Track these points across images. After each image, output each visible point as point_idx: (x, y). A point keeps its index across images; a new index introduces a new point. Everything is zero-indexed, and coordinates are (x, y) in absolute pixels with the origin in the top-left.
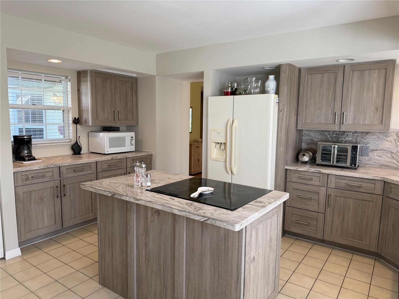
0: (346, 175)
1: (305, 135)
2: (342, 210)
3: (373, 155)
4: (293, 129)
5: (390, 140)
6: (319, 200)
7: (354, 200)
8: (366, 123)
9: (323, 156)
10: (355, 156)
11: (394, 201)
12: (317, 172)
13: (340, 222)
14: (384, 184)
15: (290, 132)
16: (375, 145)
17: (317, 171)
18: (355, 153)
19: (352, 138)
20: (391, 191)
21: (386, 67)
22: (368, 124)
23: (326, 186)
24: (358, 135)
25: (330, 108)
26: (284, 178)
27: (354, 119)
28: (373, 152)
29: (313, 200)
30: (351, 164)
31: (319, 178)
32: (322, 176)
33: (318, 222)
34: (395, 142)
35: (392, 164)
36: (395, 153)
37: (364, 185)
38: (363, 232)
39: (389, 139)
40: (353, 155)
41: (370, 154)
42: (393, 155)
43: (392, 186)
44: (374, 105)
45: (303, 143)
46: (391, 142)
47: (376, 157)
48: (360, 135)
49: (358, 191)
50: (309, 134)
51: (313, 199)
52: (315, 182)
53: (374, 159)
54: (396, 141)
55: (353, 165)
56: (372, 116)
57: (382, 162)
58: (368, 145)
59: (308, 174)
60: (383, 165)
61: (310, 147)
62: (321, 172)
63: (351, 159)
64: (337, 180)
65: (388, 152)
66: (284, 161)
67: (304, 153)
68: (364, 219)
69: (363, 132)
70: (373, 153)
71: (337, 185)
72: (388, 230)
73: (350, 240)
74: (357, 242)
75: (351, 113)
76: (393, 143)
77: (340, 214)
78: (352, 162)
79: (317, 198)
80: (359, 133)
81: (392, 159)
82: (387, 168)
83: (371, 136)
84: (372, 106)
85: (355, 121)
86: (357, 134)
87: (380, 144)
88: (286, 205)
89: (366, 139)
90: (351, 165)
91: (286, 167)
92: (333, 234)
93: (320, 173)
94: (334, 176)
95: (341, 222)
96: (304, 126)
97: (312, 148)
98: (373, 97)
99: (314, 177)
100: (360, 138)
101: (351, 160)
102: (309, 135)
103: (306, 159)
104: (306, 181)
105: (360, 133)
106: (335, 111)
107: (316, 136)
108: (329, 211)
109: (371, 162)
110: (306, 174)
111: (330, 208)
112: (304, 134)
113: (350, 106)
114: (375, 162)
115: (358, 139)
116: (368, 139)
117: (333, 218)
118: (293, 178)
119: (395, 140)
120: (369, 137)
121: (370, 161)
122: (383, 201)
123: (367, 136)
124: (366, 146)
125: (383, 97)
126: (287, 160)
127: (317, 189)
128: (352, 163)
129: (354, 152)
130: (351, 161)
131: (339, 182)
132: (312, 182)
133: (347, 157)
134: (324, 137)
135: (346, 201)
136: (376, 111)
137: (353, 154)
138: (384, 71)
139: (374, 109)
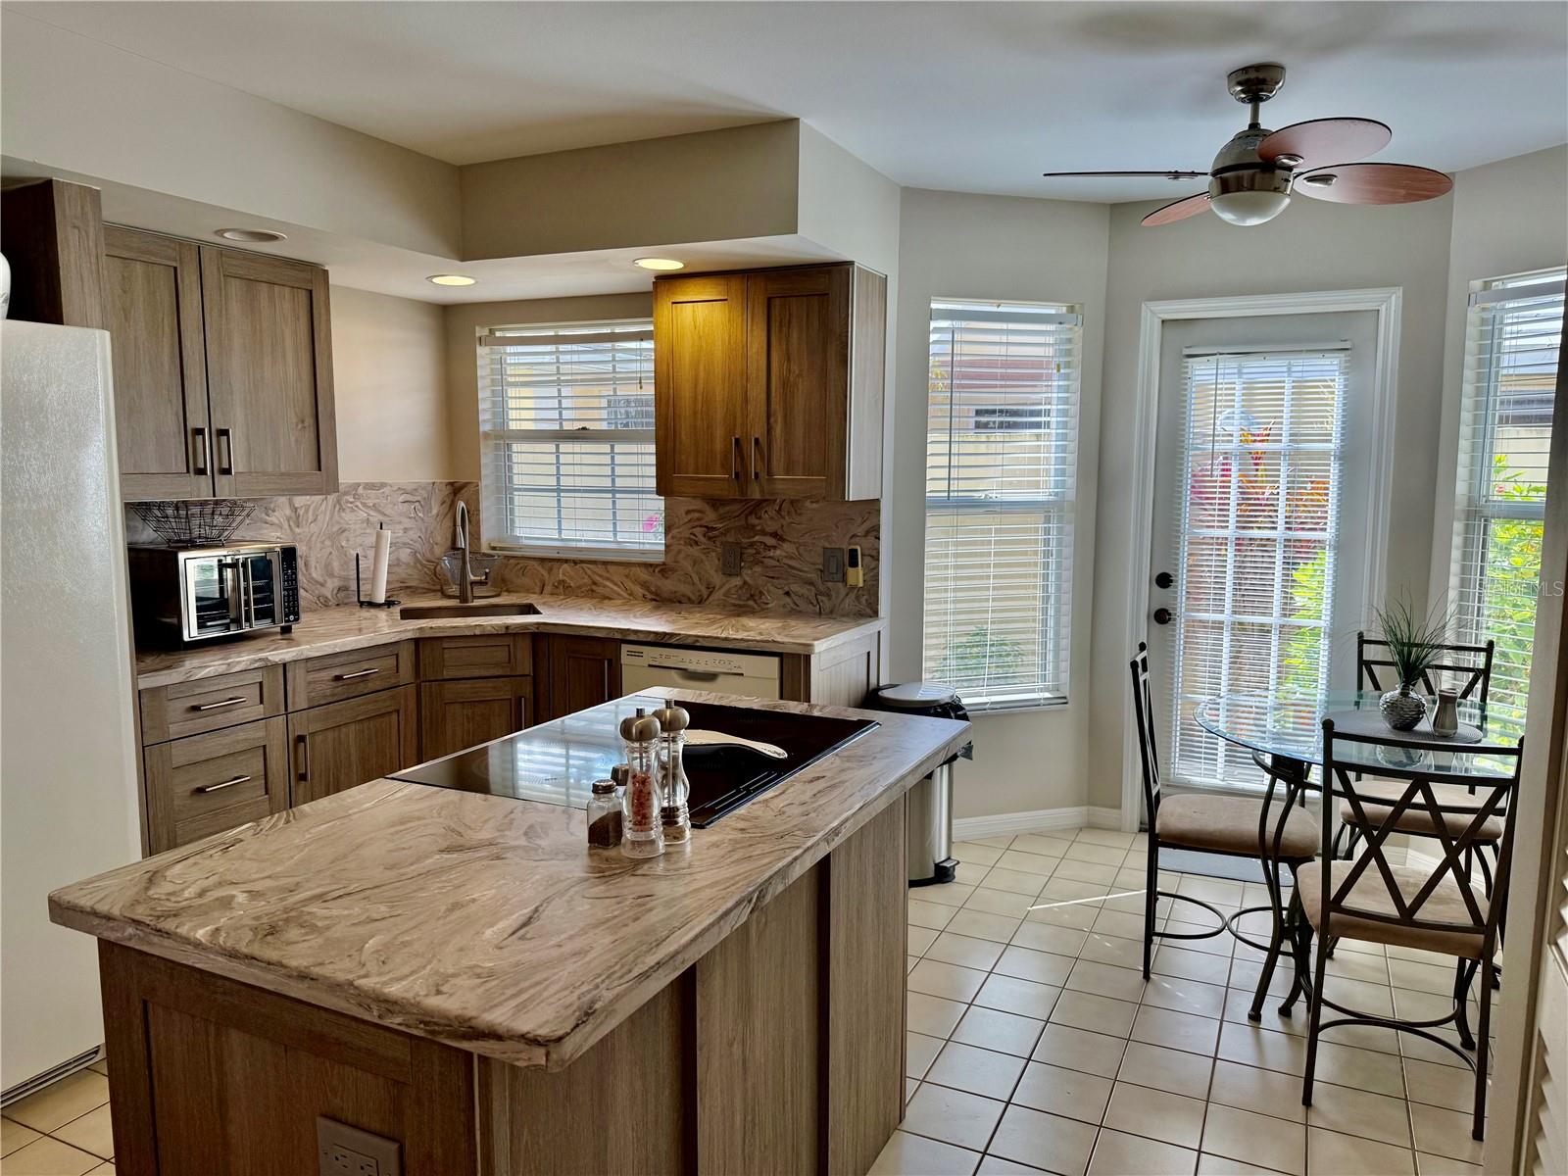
6: (267, 774)
7: (358, 727)
8: (283, 470)
10: (292, 582)
11: (461, 686)
12: (256, 665)
17: (256, 661)
18: (293, 573)
20: (443, 661)
21: (308, 286)
23: (283, 710)
30: (287, 615)
31: (260, 688)
32: (268, 676)
34: (290, 526)
40: (288, 581)
44: (294, 407)
49: (366, 692)
52: (244, 710)
55: (292, 617)
56: (293, 444)
59: (224, 686)
62: (267, 662)
63: (284, 596)
64: (311, 677)
71: (313, 694)
78: (288, 607)
79: (262, 766)
84: (290, 411)
85: (252, 463)
91: (142, 684)
93: (266, 665)
94: (302, 666)
98: (288, 377)
99: (241, 691)
101: (284, 602)
104: (221, 716)
110: (218, 687)
113: (232, 405)
118: (170, 720)
122: (422, 697)
128: (289, 610)
129: (289, 571)
130: (286, 604)
131: (315, 682)
133: (273, 590)
135: (340, 736)
136: (300, 427)
137: (288, 576)
138: (303, 296)
139: (295, 421)
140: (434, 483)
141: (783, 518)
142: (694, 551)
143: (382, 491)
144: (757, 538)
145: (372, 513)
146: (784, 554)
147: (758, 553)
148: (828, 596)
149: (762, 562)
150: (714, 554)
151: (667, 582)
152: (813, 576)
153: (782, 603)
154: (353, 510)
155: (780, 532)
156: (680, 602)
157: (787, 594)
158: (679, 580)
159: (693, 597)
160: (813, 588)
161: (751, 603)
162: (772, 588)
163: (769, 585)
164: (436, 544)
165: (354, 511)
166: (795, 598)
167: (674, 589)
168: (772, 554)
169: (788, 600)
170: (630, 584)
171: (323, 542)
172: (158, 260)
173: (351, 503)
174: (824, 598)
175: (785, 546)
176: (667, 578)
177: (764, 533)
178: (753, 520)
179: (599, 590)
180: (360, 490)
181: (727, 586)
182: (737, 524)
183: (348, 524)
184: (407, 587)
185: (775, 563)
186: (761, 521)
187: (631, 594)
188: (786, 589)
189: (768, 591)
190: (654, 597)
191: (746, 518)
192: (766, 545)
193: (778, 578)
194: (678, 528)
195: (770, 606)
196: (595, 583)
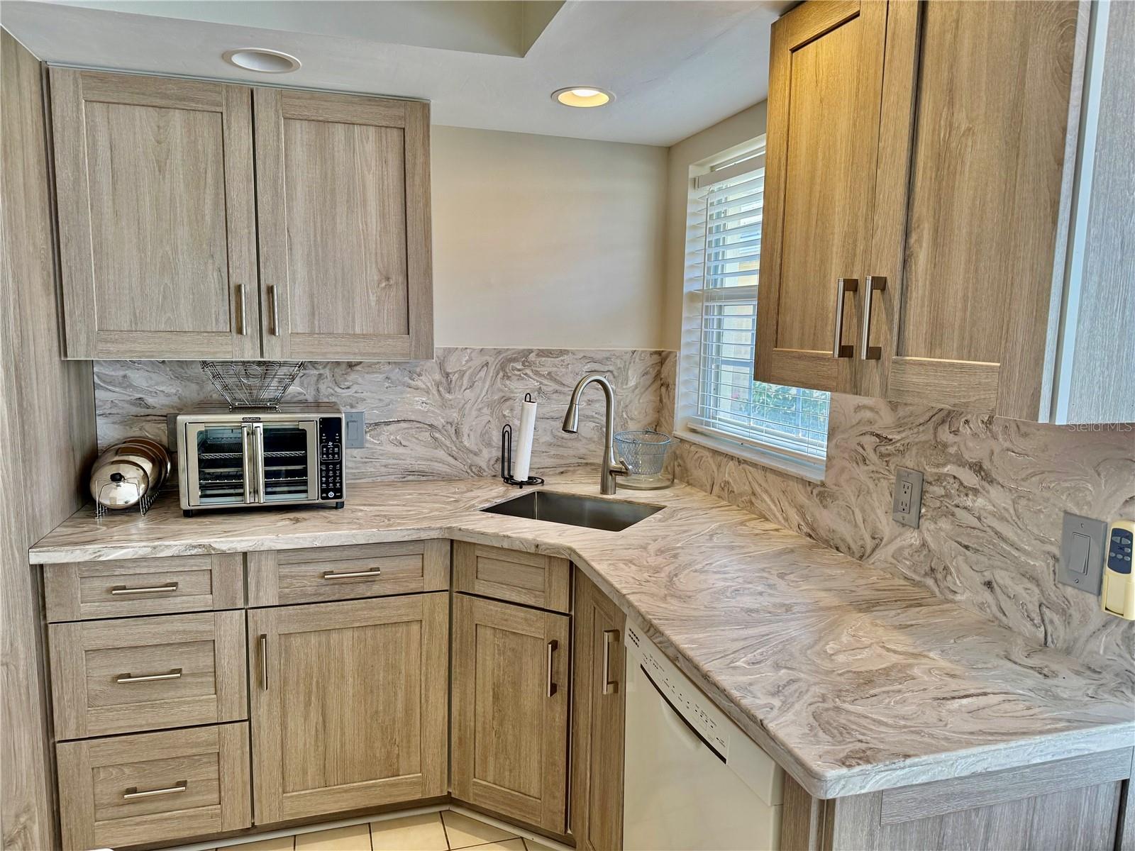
0: (319, 545)
1: (104, 382)
2: (317, 682)
3: (378, 440)
4: (46, 360)
5: (424, 386)
6: (218, 673)
7: (356, 634)
9: (206, 474)
10: (334, 457)
11: (493, 606)
12: (193, 552)
13: (313, 733)
14: (449, 548)
15: (34, 376)
16: (381, 405)
17: (195, 547)
18: (335, 446)
19: (302, 385)
20: (477, 572)
21: (400, 124)
22: (363, 335)
23: (240, 604)
24: (320, 375)
25: (210, 267)
26: (31, 613)
27: (313, 314)
28: (376, 432)
29: (189, 679)
30: (323, 491)
31: (207, 576)
32: (220, 565)
33: (222, 763)
34: (439, 391)
35: (436, 464)
36: (440, 427)
37: (386, 566)
38: (397, 739)
39: (420, 384)
40: (327, 454)
41: (368, 438)
42: (437, 435)
43: (478, 553)
44: (376, 262)
45: (100, 421)
46: (427, 392)
47: (388, 446)
48: (327, 372)
49: (369, 594)
50: (125, 376)
51: (193, 675)
52: (190, 598)
53: (382, 455)
54: (441, 389)
55: (331, 494)
56: (373, 304)
57: (408, 462)
58: (360, 408)
59: (152, 570)
60: (412, 472)
61: (135, 432)
62: (214, 549)
63: (321, 470)
64: (286, 570)
65: (421, 425)
66: (20, 530)
67: (113, 470)
68: (396, 694)
69: (338, 363)
70: (379, 435)
71: (287, 590)
72: (479, 709)
73: (358, 789)
74: (380, 786)
75: (299, 291)
76: (433, 394)
77: (310, 700)
78: (327, 482)
79: (210, 661)
80: (325, 367)
81: (436, 449)
82: (424, 478)
83: (366, 376)
84: (371, 267)
85: (316, 322)
86: (316, 369)
87: (396, 401)
88: (57, 739)
89: (348, 388)
90: (324, 495)
91: (35, 558)
92: (290, 788)
93: (209, 553)
94: (269, 557)
95: (317, 731)
96: (101, 346)
97: (147, 437)
98: (370, 229)
99: (181, 578)
100: (330, 385)
101: (322, 477)
102: (125, 382)
103: (129, 492)
104: (149, 602)
105: (329, 366)
106: (235, 280)
107: (157, 384)
108: (264, 705)
109: (375, 467)
110: (145, 571)
111: (266, 692)
112: (98, 376)
113: (291, 260)
114: (386, 466)
115: (322, 387)
116: (355, 388)
117: (284, 726)
118: (79, 600)
119: (438, 385)
120: (360, 380)
121: (370, 465)
122: (454, 611)
123: (353, 376)
124: (354, 410)
125: (404, 237)
126: (34, 517)
127: (201, 628)
128: (328, 485)
129: (330, 444)
130: (324, 479)
131: (292, 577)
132: (178, 600)
133: (306, 464)
134: (194, 387)
135: (329, 642)
136: (383, 285)
137: (328, 449)
138: (395, 135)
139: (376, 278)
140: (634, 352)
141: (995, 437)
142: (861, 472)
143: (562, 358)
144: (948, 469)
145: (545, 382)
146: (990, 507)
147: (948, 495)
148: (1064, 614)
149: (953, 515)
150: (884, 483)
151: (825, 512)
152: (1039, 565)
153: (979, 599)
154: (520, 378)
155: (986, 465)
156: (837, 549)
157: (989, 584)
158: (839, 514)
159: (853, 546)
160: (1037, 591)
161: (930, 582)
162: (965, 568)
163: (960, 558)
164: (632, 419)
165: (523, 379)
166: (1002, 597)
167: (834, 527)
168: (969, 503)
169: (987, 596)
170: (787, 504)
171: (480, 409)
172: (200, 106)
173: (519, 370)
174: (1056, 618)
175: (994, 492)
176: (825, 507)
177: (961, 462)
178: (945, 435)
179: (757, 503)
180: (532, 357)
181: (898, 543)
182: (922, 438)
183: (512, 392)
184: (587, 464)
185: (975, 523)
186: (957, 439)
187: (786, 520)
188: (988, 576)
189: (958, 571)
190: (809, 531)
191: (936, 429)
192: (961, 484)
193: (977, 551)
194: (843, 432)
195: (958, 597)
196: (754, 494)
